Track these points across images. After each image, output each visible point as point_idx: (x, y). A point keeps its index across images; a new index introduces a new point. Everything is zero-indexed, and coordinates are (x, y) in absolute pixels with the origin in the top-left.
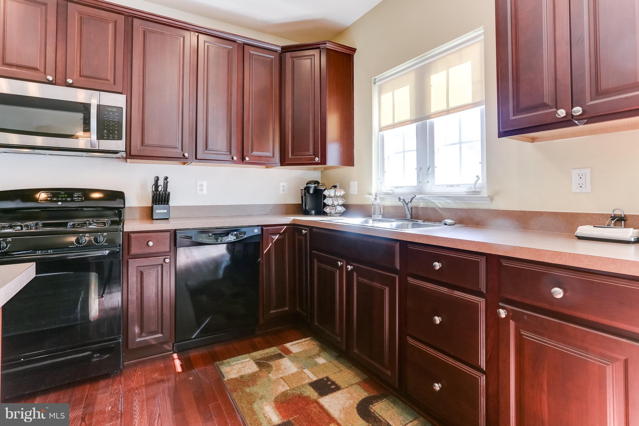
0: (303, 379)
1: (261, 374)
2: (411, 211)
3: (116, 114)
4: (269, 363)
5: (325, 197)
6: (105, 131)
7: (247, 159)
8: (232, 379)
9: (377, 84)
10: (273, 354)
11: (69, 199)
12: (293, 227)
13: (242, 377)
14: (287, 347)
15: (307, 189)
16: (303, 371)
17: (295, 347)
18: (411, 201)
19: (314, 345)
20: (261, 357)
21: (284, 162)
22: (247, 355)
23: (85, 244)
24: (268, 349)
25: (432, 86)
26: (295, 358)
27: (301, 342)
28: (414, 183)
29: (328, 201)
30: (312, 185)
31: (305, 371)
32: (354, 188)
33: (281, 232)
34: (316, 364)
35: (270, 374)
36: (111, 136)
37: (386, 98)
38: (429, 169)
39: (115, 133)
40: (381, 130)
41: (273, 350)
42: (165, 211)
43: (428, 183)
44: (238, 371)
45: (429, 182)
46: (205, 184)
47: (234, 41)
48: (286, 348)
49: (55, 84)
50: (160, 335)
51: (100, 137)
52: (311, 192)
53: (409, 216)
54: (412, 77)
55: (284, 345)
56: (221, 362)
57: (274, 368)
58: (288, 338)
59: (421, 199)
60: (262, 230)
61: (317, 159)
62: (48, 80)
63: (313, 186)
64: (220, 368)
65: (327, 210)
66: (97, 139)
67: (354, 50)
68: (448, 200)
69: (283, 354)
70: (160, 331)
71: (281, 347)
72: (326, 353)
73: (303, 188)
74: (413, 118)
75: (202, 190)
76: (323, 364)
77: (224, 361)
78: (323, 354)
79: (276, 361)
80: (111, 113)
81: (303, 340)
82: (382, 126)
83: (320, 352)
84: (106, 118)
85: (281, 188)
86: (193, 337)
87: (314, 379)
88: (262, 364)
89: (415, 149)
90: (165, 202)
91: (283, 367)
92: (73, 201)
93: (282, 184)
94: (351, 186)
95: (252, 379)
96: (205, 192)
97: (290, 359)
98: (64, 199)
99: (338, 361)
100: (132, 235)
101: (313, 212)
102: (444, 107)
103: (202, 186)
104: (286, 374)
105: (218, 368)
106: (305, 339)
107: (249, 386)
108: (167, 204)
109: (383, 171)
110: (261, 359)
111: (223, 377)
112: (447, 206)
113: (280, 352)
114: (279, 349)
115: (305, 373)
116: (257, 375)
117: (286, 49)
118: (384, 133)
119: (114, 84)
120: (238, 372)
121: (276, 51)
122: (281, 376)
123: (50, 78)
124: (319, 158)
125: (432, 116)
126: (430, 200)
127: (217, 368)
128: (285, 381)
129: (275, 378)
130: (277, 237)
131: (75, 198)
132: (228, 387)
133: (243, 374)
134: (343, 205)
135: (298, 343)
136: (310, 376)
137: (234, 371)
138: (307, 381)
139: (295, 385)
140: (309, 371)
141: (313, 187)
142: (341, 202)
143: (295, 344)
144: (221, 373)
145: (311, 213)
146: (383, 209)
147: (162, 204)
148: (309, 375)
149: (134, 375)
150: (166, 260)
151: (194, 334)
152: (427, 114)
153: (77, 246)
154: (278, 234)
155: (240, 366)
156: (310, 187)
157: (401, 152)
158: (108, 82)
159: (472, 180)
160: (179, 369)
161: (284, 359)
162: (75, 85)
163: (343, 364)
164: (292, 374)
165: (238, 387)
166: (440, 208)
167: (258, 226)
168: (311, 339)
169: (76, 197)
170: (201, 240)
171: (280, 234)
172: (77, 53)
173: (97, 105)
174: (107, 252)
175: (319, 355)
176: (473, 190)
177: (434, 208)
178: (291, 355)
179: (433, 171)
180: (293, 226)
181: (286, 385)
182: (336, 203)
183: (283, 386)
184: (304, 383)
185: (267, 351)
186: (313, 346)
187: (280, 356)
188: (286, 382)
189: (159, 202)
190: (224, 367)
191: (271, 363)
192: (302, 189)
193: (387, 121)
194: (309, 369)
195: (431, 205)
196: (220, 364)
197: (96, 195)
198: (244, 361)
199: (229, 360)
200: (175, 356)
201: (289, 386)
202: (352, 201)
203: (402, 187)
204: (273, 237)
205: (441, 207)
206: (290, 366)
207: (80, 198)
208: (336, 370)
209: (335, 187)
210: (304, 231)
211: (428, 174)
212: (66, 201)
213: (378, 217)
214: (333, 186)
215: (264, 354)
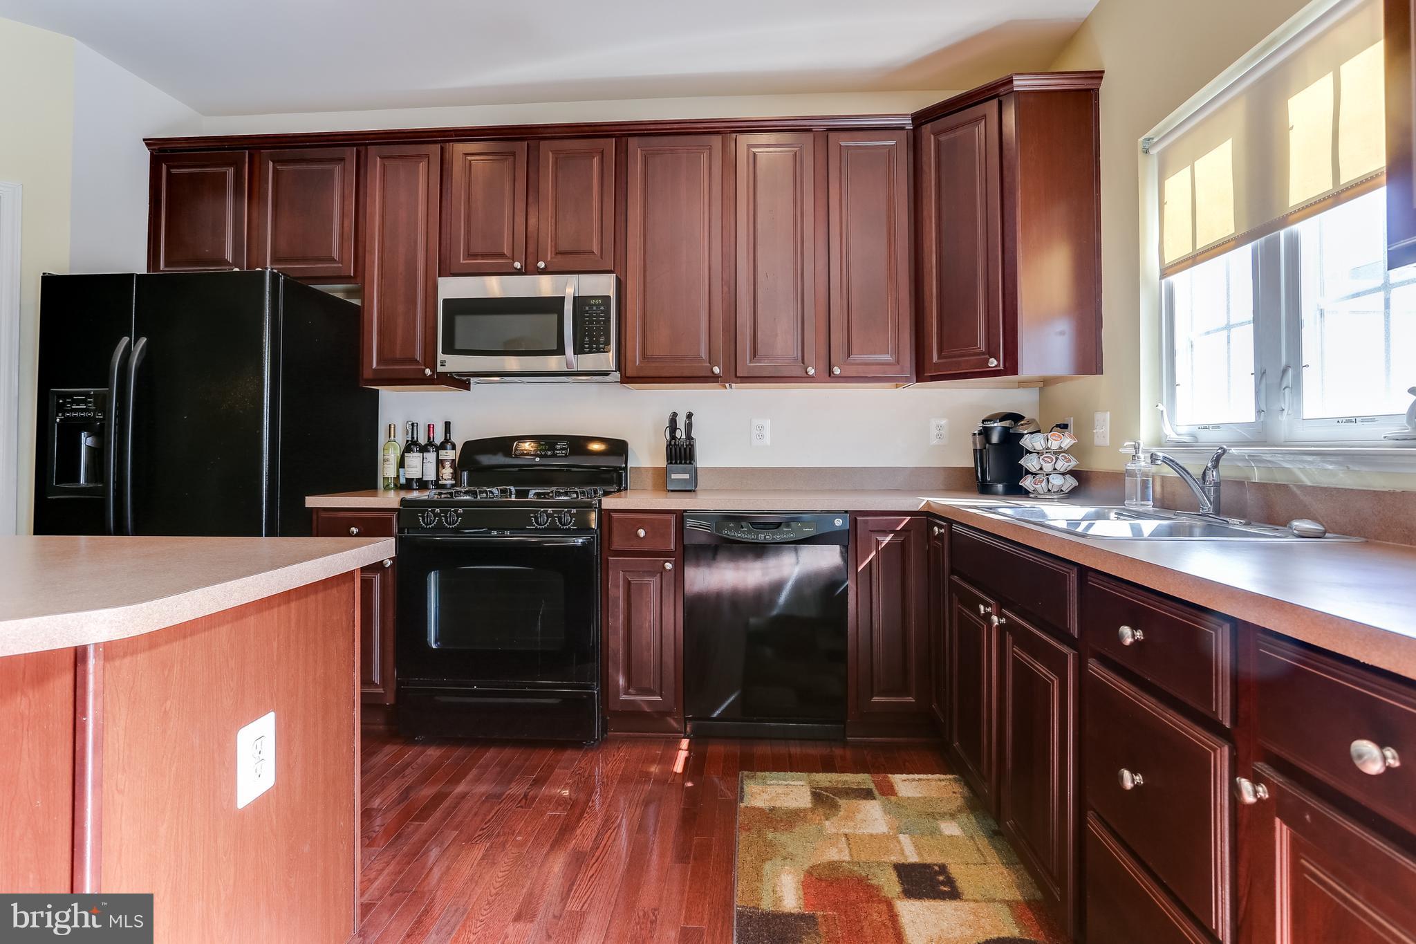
0: (888, 852)
1: (810, 815)
2: (1217, 492)
3: (602, 308)
4: (839, 800)
5: (1023, 452)
6: (587, 339)
7: (837, 371)
8: (754, 808)
9: (1154, 152)
10: (855, 787)
11: (549, 453)
12: (928, 520)
13: (773, 809)
14: (893, 781)
15: (985, 433)
16: (897, 837)
17: (907, 785)
18: (1216, 466)
19: (954, 793)
20: (828, 784)
21: (922, 372)
22: (805, 775)
23: (546, 525)
24: (851, 775)
25: (1292, 127)
26: (897, 807)
27: (928, 780)
29: (1029, 462)
30: (996, 425)
31: (902, 837)
32: (1102, 431)
33: (899, 528)
34: (935, 832)
35: (827, 822)
36: (594, 346)
37: (1177, 185)
38: (1285, 371)
39: (600, 341)
40: (1166, 271)
41: (863, 779)
42: (687, 476)
43: (1282, 415)
44: (773, 797)
45: (1283, 410)
46: (768, 424)
47: (809, 130)
48: (889, 782)
49: (525, 274)
50: (659, 698)
51: (579, 350)
52: (995, 439)
53: (1208, 507)
54: (1238, 116)
55: (890, 775)
56: (752, 774)
57: (841, 813)
58: (907, 764)
59: (1252, 458)
60: (854, 522)
61: (993, 363)
62: (516, 269)
63: (998, 425)
64: (745, 782)
65: (1027, 483)
66: (574, 354)
67: (1099, 76)
68: (1324, 462)
69: (876, 793)
70: (658, 691)
71: (880, 777)
72: (971, 817)
73: (976, 432)
74: (1243, 230)
75: (761, 437)
76: (951, 837)
77: (758, 773)
78: (963, 817)
79: (854, 801)
80: (595, 308)
81: (937, 776)
82: (1166, 262)
83: (960, 810)
84: (587, 317)
85: (934, 432)
86: (715, 715)
87: (913, 858)
88: (824, 800)
89: (1250, 317)
90: (686, 460)
91: (859, 816)
92: (554, 455)
93: (934, 423)
94: (1096, 423)
95: (791, 818)
96: (767, 440)
97: (884, 806)
98: (543, 453)
99: (989, 841)
100: (615, 516)
101: (1000, 487)
102: (1325, 185)
103: (761, 428)
104: (859, 832)
105: (742, 782)
106: (942, 777)
107: (775, 829)
108: (690, 463)
109: (1173, 383)
110: (826, 789)
111: (742, 799)
112: (1325, 481)
113: (872, 786)
114: (874, 782)
115: (899, 842)
116: (802, 815)
117: (921, 118)
118: (1172, 279)
119: (602, 258)
120: (772, 799)
121: (901, 128)
122: (847, 831)
123: (518, 265)
124: (998, 361)
125: (1291, 218)
126: (1275, 463)
127: (739, 782)
128: (849, 844)
129: (834, 831)
130: (889, 538)
131: (558, 452)
132: (740, 819)
133: (778, 804)
134: (1074, 473)
135: (920, 780)
136: (906, 850)
137: (765, 796)
138: (894, 859)
139: (863, 858)
140: (912, 840)
141: (999, 428)
142: (1062, 465)
143: (914, 780)
144: (742, 791)
145: (994, 489)
146: (1163, 486)
147: (681, 463)
148: (905, 847)
149: (614, 755)
150: (666, 564)
151: (717, 709)
152: (1278, 215)
153: (536, 529)
154: (892, 532)
155: (780, 790)
156: (991, 428)
157: (1223, 329)
158: (592, 256)
160: (679, 767)
161: (873, 802)
162: (550, 270)
163: (998, 851)
164: (872, 835)
165: (758, 824)
166: (1303, 488)
167: (846, 512)
168: (956, 780)
169: (558, 450)
170: (726, 532)
171: (897, 533)
172: (552, 218)
173: (574, 297)
174: (581, 541)
175: (953, 816)
176: (1410, 431)
177: (1286, 487)
178: (893, 798)
179: (1298, 378)
180: (927, 517)
181: (847, 852)
182: (1048, 467)
183: (840, 851)
184: (885, 859)
185: (848, 779)
186: (951, 794)
187: (867, 794)
188: (850, 846)
189: (681, 460)
190: (752, 783)
191: (842, 802)
192: (974, 434)
193: (1178, 249)
194: (912, 836)
195: (1280, 479)
196: (748, 776)
197: (596, 447)
198: (793, 783)
199: (767, 774)
200: (685, 743)
201: (851, 855)
202: (1100, 463)
203: (1217, 427)
204: (879, 538)
205: (1309, 483)
206: (877, 819)
207: (563, 452)
208: (976, 857)
209: (1065, 427)
210: (936, 529)
211: (1280, 384)
212: (546, 456)
213: (1142, 505)
214: (1058, 426)
215: (838, 782)
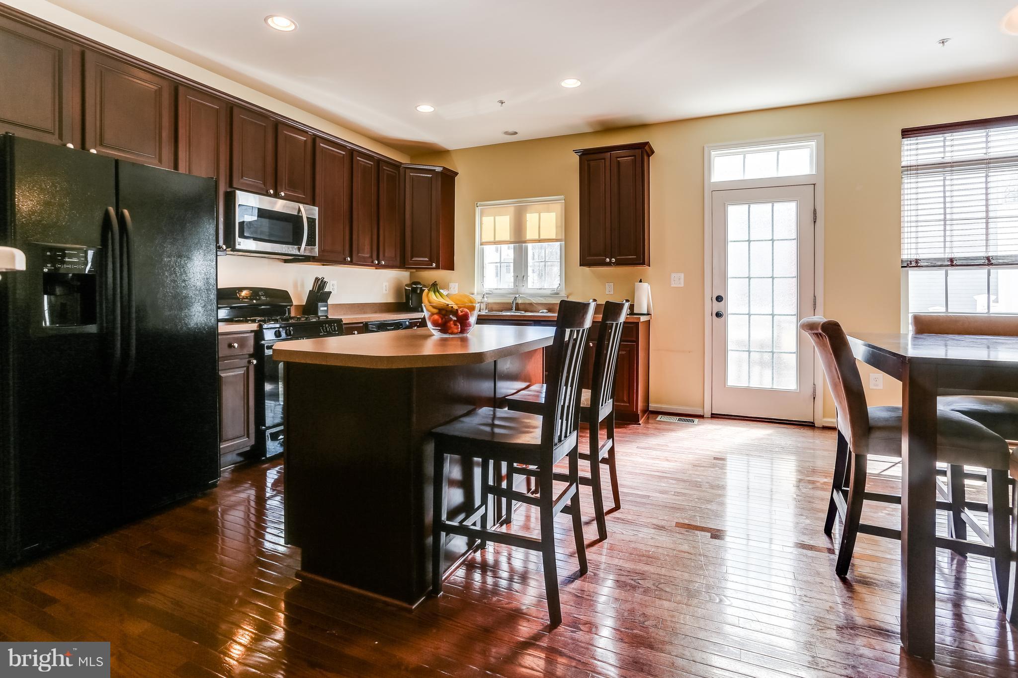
7: (383, 263)
9: (480, 207)
11: (258, 298)
15: (414, 289)
25: (527, 220)
28: (512, 286)
37: (488, 220)
38: (524, 277)
40: (482, 244)
42: (326, 308)
45: (524, 286)
46: (335, 283)
49: (275, 198)
54: (511, 211)
61: (434, 265)
62: (270, 193)
67: (456, 174)
73: (409, 289)
74: (512, 240)
75: (333, 290)
82: (483, 241)
85: (385, 288)
89: (513, 262)
93: (385, 284)
96: (336, 291)
102: (535, 237)
103: (333, 285)
108: (327, 302)
109: (483, 276)
118: (484, 247)
123: (272, 192)
125: (527, 241)
126: (527, 299)
152: (523, 239)
159: (556, 286)
169: (261, 296)
173: (306, 217)
176: (556, 292)
179: (526, 279)
193: (488, 238)
195: (527, 302)
207: (264, 297)
211: (522, 280)
